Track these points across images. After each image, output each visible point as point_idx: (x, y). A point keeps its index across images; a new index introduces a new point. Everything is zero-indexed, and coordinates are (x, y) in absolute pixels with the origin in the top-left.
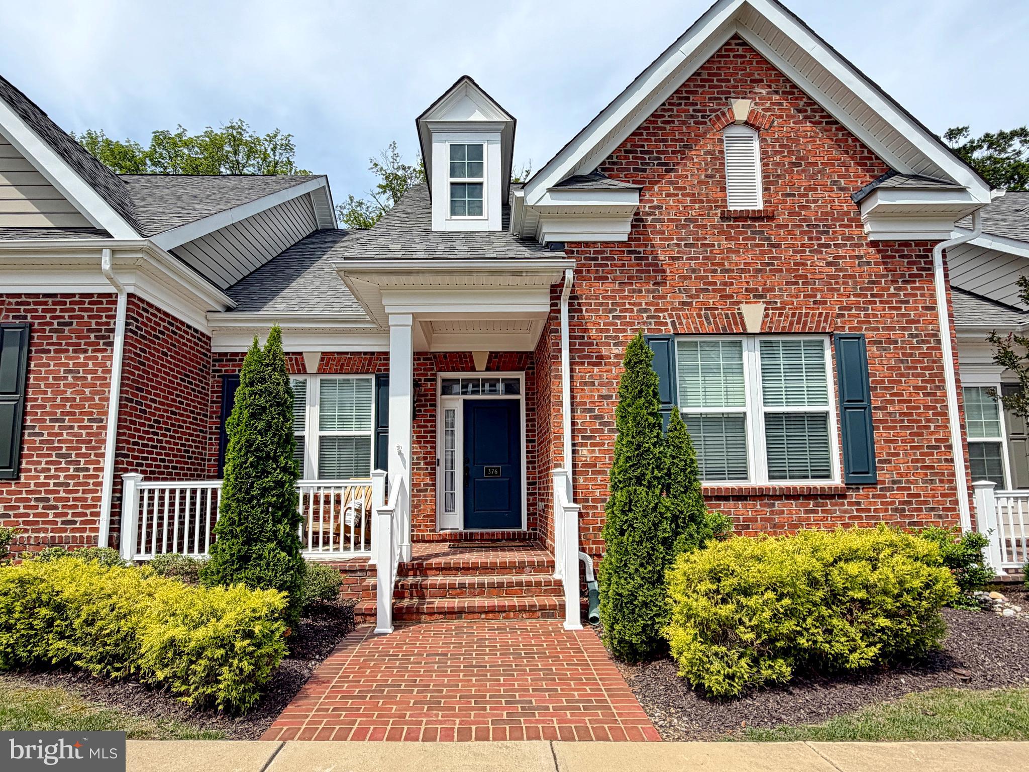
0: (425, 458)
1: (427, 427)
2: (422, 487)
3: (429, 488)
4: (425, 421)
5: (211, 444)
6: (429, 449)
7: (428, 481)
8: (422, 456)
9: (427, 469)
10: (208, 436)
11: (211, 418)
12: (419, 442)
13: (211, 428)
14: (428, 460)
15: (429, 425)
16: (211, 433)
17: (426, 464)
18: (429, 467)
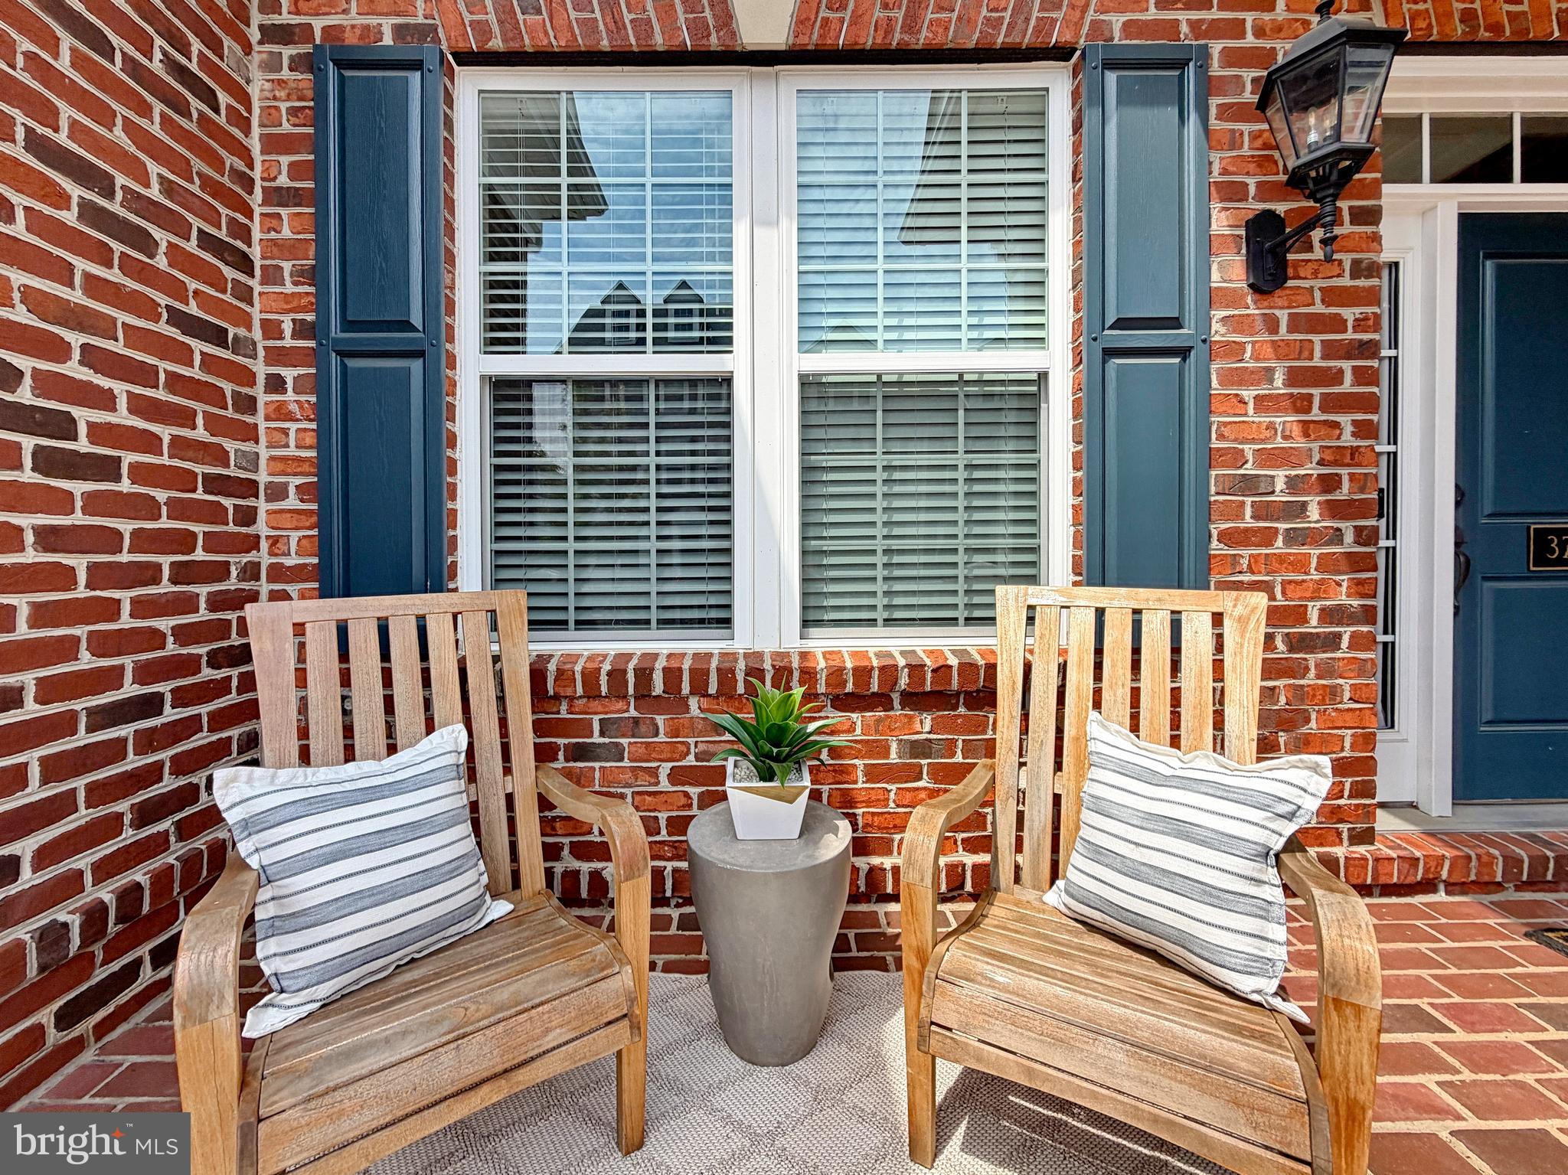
0: (1328, 483)
1: (1339, 325)
2: (1313, 624)
3: (1347, 632)
4: (1332, 296)
5: (280, 413)
6: (1347, 439)
7: (1343, 597)
8: (1312, 470)
9: (1337, 536)
10: (261, 369)
11: (272, 276)
12: (1301, 405)
13: (271, 329)
14: (1344, 492)
15: (1349, 314)
16: (277, 356)
17: (1334, 510)
18: (1347, 528)
